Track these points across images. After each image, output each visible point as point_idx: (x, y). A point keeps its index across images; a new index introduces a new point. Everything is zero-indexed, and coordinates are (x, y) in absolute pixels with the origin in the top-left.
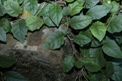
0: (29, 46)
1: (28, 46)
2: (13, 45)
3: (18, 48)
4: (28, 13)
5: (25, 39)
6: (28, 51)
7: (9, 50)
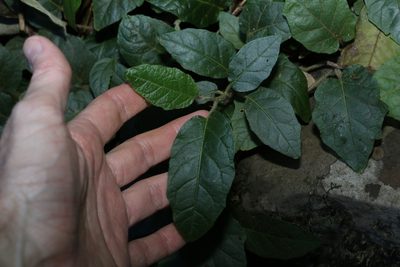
0: (388, 188)
1: (384, 186)
2: (318, 178)
3: (338, 191)
4: (378, 36)
5: (370, 156)
6: (384, 209)
7: (300, 196)
